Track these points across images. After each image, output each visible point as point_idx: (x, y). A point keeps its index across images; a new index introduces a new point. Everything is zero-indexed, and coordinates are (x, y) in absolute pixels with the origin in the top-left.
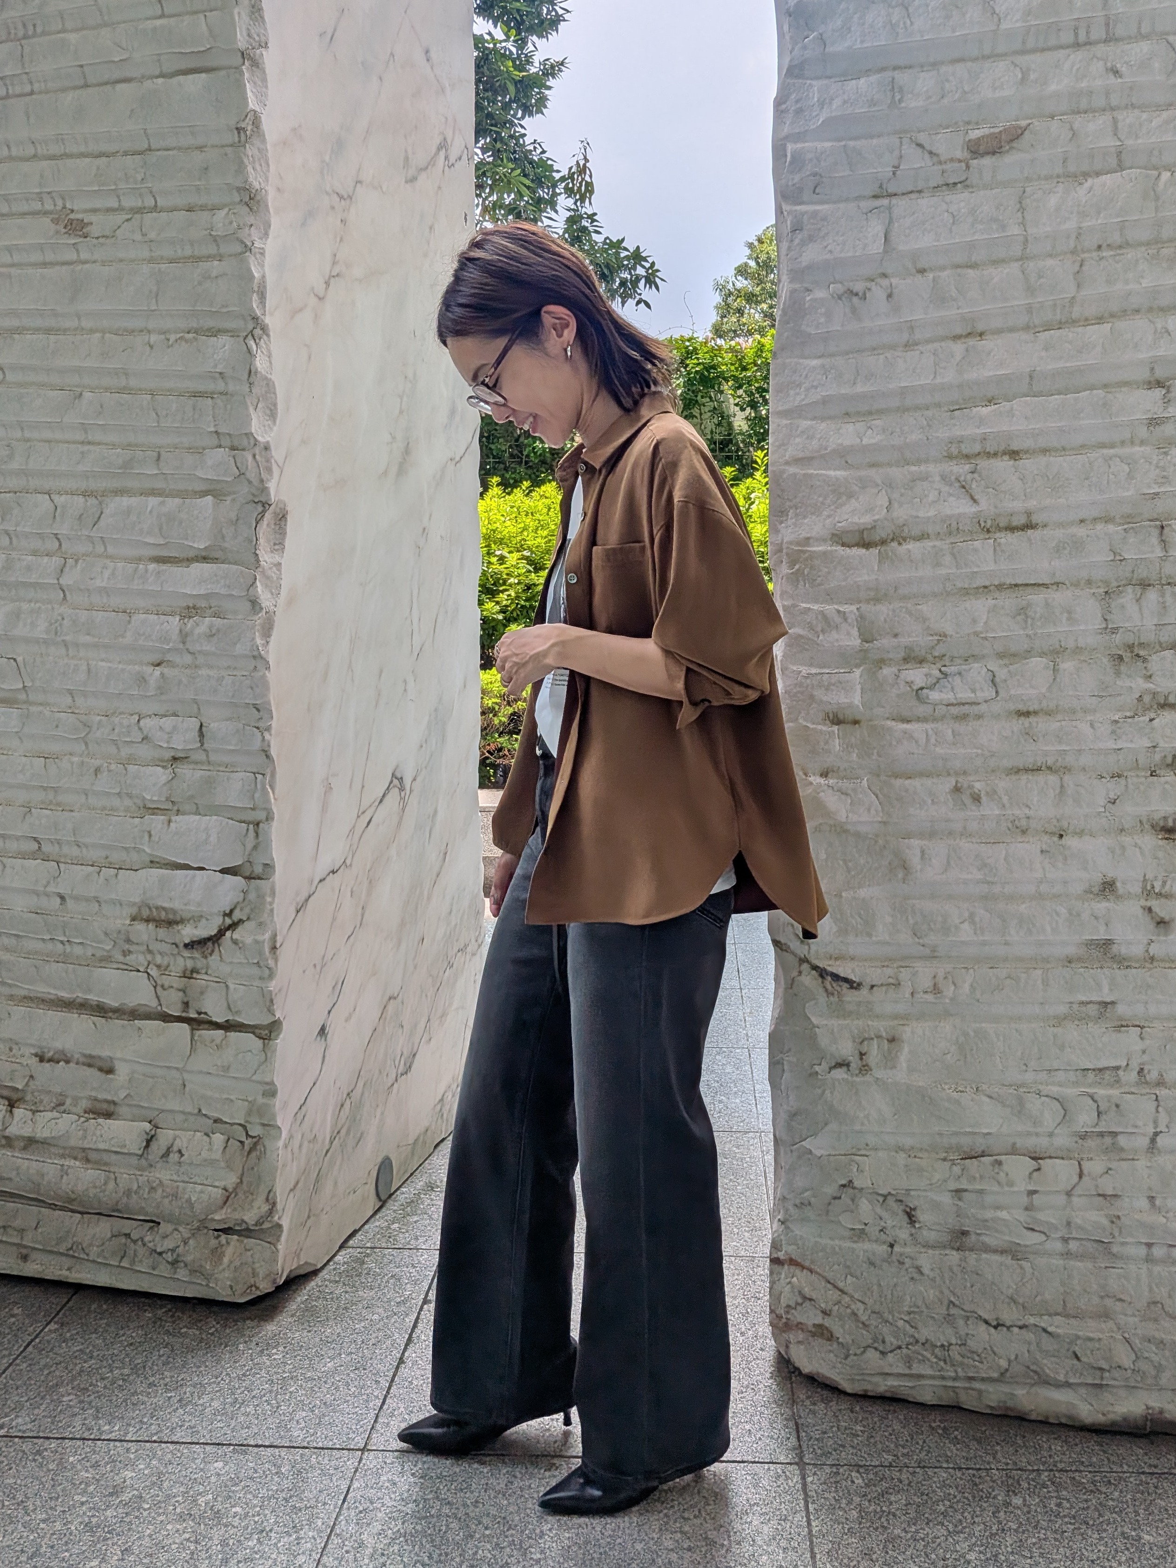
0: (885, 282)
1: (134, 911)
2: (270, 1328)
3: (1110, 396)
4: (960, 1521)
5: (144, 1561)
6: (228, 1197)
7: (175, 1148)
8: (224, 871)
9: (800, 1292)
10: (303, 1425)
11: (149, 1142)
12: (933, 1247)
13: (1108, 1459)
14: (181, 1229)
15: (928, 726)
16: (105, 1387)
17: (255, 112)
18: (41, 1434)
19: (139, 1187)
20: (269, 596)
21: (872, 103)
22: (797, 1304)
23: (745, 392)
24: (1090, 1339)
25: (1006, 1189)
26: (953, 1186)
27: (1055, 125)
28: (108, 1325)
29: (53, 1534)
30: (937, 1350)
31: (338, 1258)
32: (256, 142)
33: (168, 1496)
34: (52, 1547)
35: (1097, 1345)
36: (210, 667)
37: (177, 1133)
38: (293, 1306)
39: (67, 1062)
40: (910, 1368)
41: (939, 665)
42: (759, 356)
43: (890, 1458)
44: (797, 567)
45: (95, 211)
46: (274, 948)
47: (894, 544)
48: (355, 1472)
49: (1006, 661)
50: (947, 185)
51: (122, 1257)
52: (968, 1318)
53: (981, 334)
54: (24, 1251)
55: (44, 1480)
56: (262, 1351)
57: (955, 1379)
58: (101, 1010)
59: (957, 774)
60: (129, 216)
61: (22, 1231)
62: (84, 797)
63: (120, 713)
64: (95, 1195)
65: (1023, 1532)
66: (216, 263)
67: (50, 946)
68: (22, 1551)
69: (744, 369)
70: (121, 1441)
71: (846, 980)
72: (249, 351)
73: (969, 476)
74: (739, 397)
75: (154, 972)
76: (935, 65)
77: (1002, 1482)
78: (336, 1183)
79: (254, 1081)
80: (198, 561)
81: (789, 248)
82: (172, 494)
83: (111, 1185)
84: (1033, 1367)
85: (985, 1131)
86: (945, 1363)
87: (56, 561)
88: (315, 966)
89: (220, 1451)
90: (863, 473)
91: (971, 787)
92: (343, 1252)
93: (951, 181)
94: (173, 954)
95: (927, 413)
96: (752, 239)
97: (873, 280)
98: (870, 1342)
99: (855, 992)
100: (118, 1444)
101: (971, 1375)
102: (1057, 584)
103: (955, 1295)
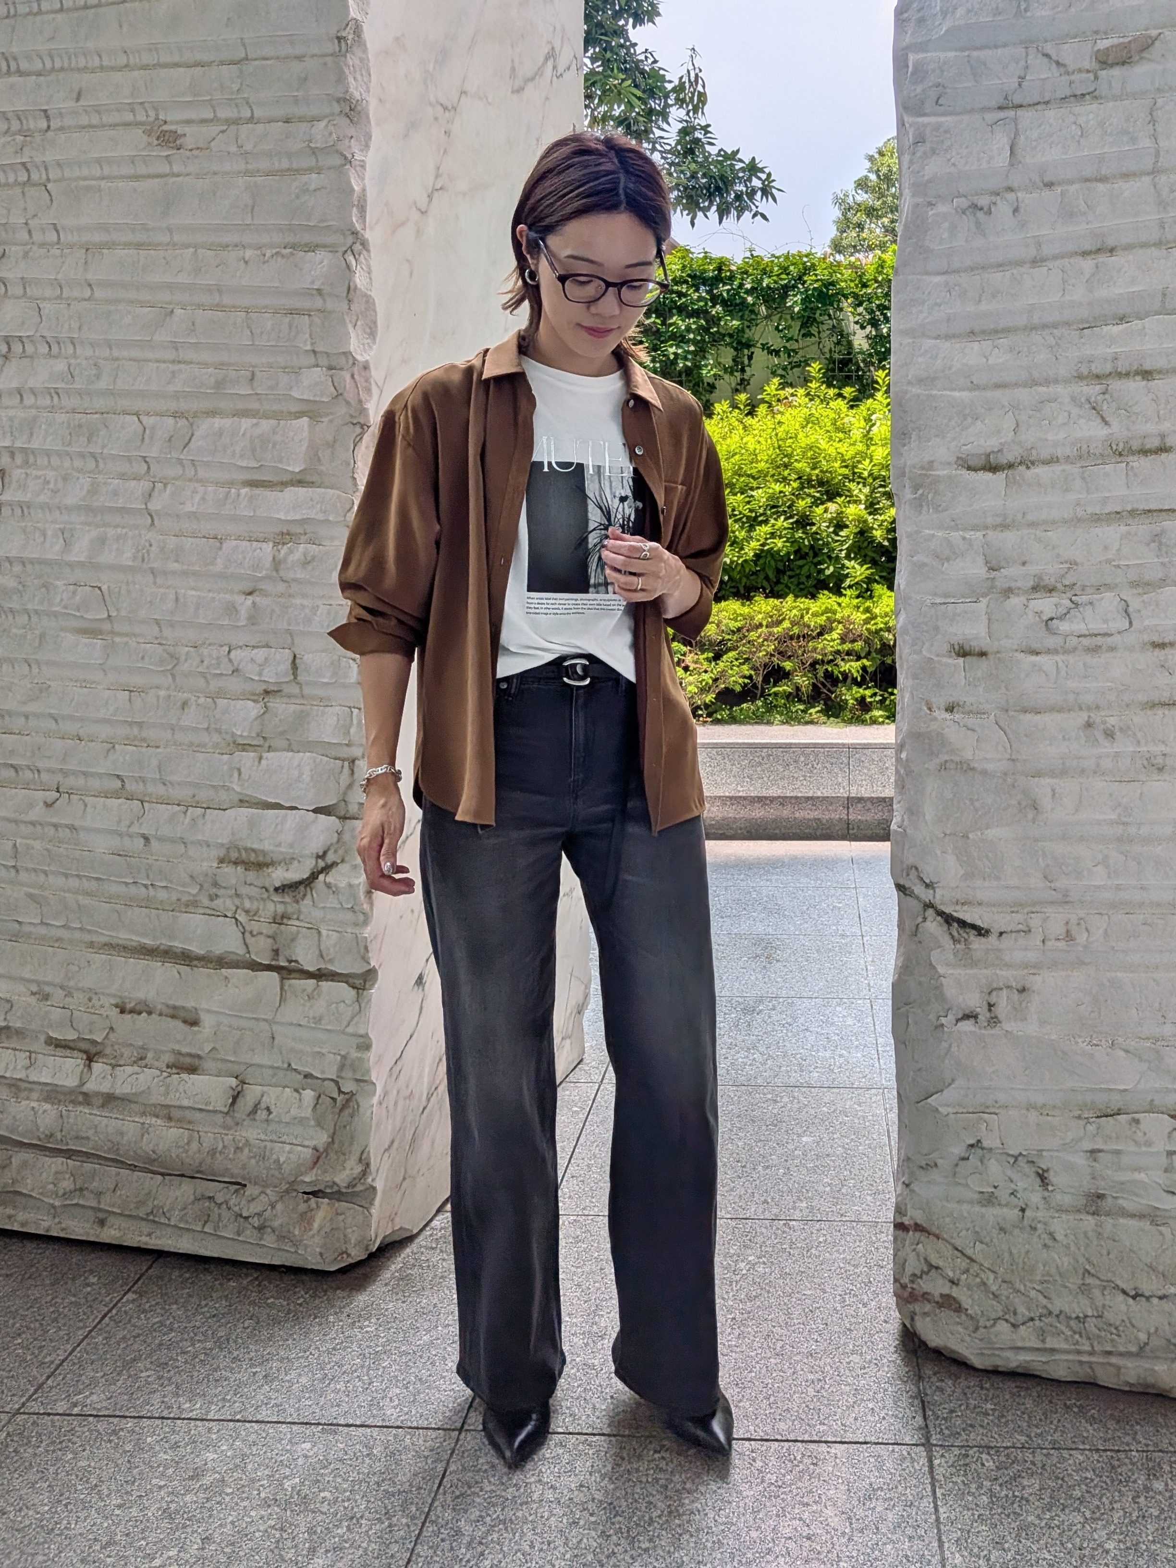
0: (1011, 196)
1: (222, 852)
2: (362, 1299)
4: (1098, 1507)
5: (227, 1550)
6: (319, 1157)
7: (263, 1105)
8: (316, 811)
9: (926, 1259)
10: (396, 1402)
11: (235, 1098)
12: (1067, 1212)
14: (268, 1191)
15: (1058, 658)
16: (186, 1362)
17: (357, 20)
18: (118, 1413)
19: (224, 1147)
21: (997, 12)
22: (923, 1272)
23: (866, 309)
25: (1144, 1149)
26: (1088, 1145)
28: (189, 1295)
29: (130, 1520)
30: (1072, 1323)
31: (435, 1223)
32: (358, 52)
33: (253, 1481)
34: (127, 1535)
36: (304, 596)
37: (265, 1089)
38: (386, 1275)
39: (150, 1013)
40: (1043, 1341)
41: (1069, 595)
42: (880, 273)
43: (1023, 1439)
44: (920, 492)
45: (189, 122)
47: (1022, 468)
48: (452, 1454)
49: (1140, 590)
50: (1075, 96)
51: (206, 1222)
52: (1105, 1288)
53: (1112, 250)
54: (101, 1215)
55: (120, 1462)
56: (353, 1323)
57: (1092, 1353)
58: (187, 958)
59: (1089, 709)
60: (225, 127)
61: (99, 1194)
62: (169, 732)
63: (210, 645)
64: (178, 1156)
65: (1165, 1520)
66: (314, 176)
67: (133, 889)
68: (96, 1540)
69: (865, 285)
70: (202, 1420)
71: (973, 927)
72: (348, 267)
73: (1100, 398)
74: (859, 314)
75: (242, 917)
77: (1143, 1464)
78: (433, 1143)
79: (348, 1034)
80: (293, 485)
81: (911, 162)
82: (266, 417)
84: (1173, 1341)
85: (1121, 1087)
86: (1081, 1336)
87: (145, 485)
88: (412, 911)
89: (308, 1430)
90: (989, 394)
91: (1104, 723)
92: (440, 1217)
93: (1079, 93)
94: (262, 899)
95: (1055, 331)
96: (873, 152)
97: (998, 194)
98: (1001, 1314)
99: (983, 939)
100: (199, 1423)
101: (1107, 1348)
103: (1091, 1263)
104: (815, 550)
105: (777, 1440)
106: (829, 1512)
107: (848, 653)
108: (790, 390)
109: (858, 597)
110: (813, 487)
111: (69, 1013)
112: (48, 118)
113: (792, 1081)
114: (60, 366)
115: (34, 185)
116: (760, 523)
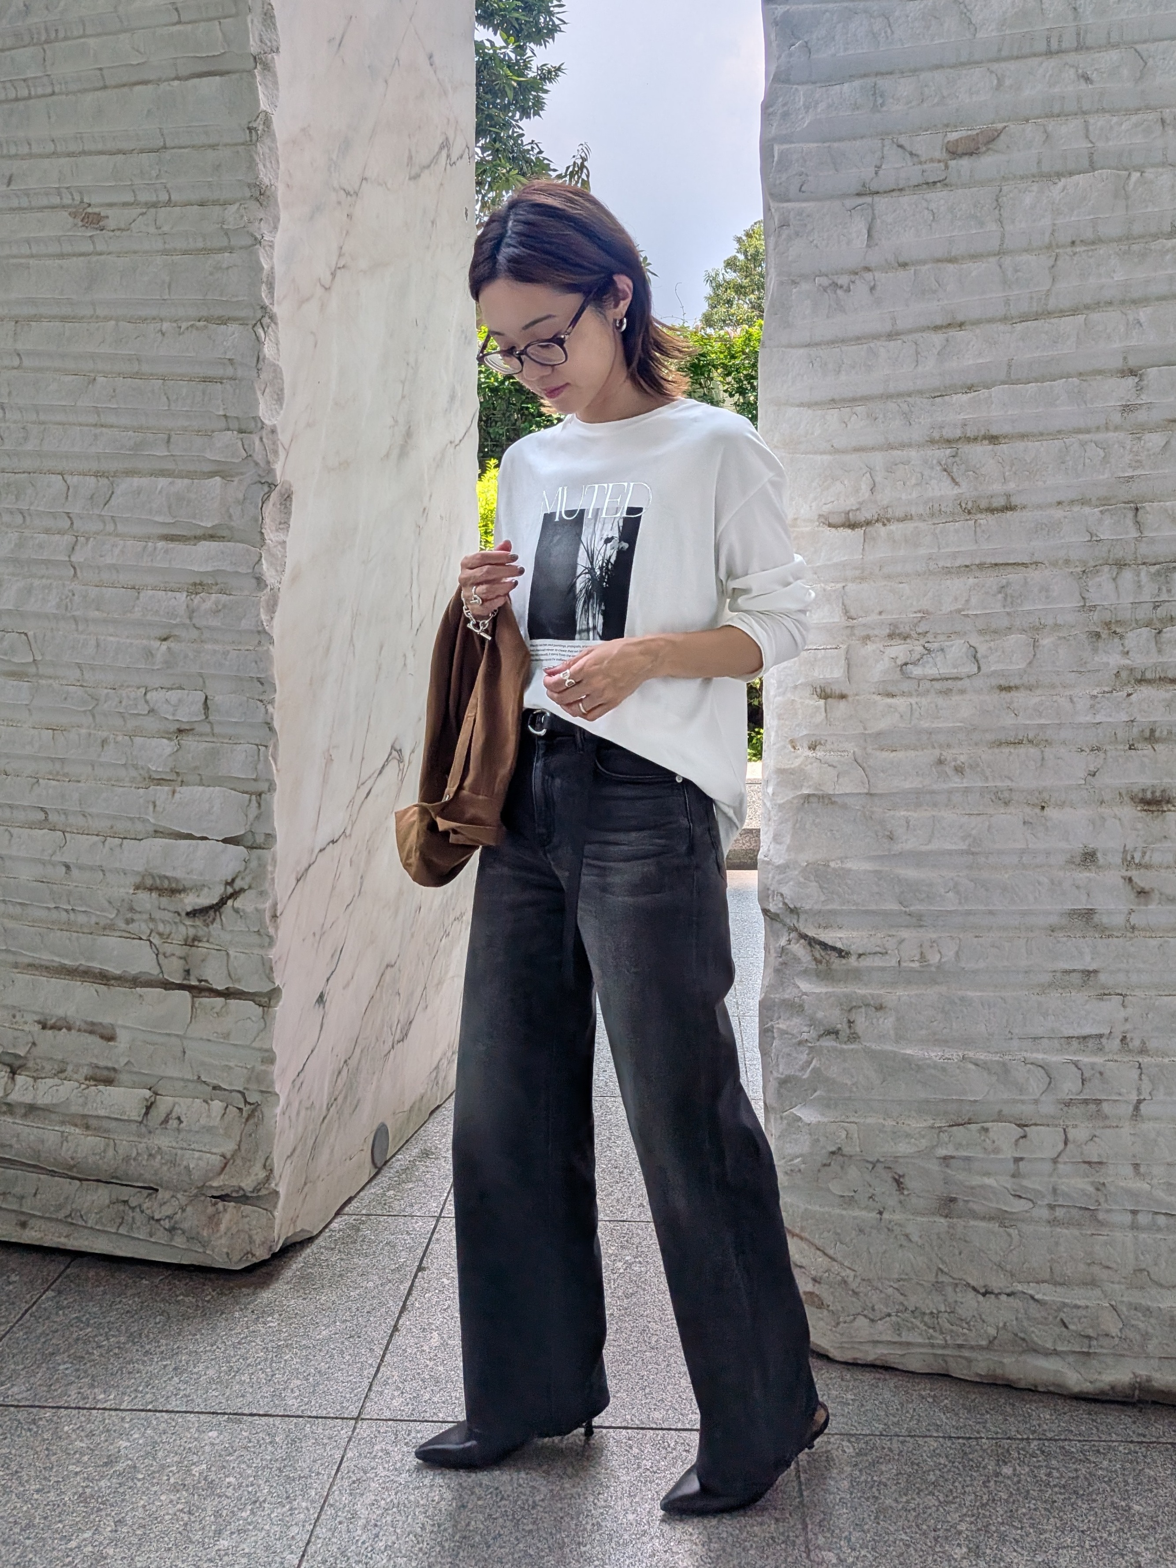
0: (868, 276)
1: (138, 879)
2: (266, 1295)
3: (1085, 384)
4: (951, 1491)
5: (138, 1532)
6: (226, 1162)
7: (174, 1115)
8: (226, 841)
10: (297, 1393)
11: (148, 1108)
12: (922, 1214)
13: (1098, 1429)
14: (179, 1196)
15: (913, 700)
16: (101, 1355)
17: (266, 113)
18: (37, 1403)
19: (138, 1154)
20: (274, 573)
21: (856, 107)
23: (734, 378)
24: (1077, 1307)
25: (992, 1156)
26: (942, 1152)
27: (1029, 127)
28: (105, 1293)
29: (48, 1504)
30: (926, 1318)
31: (334, 1225)
32: (268, 141)
33: (163, 1467)
34: (45, 1518)
35: (1084, 1312)
36: (216, 641)
37: (177, 1099)
38: (288, 1274)
39: (69, 1029)
40: (899, 1335)
41: (922, 641)
42: (748, 345)
43: (881, 1427)
45: (111, 205)
46: (274, 916)
47: (878, 525)
48: (349, 1442)
49: (988, 638)
50: (927, 183)
51: (121, 1224)
52: (956, 1285)
53: (961, 325)
54: (23, 1218)
55: (38, 1449)
56: (257, 1319)
57: (944, 1347)
58: (104, 978)
59: (941, 747)
60: (144, 210)
61: (21, 1198)
62: (90, 768)
63: (128, 687)
64: (94, 1162)
65: (1014, 1502)
66: (227, 254)
67: (55, 915)
68: (15, 1523)
69: (733, 357)
70: (116, 1410)
71: (834, 949)
72: (258, 338)
73: (950, 460)
74: (728, 383)
75: (156, 940)
76: (915, 71)
77: (992, 1451)
78: (332, 1151)
79: (254, 1049)
80: (205, 539)
81: (776, 245)
82: (180, 476)
83: (111, 1153)
84: (1022, 1335)
85: (972, 1098)
86: (935, 1330)
87: (68, 538)
88: (314, 934)
89: (215, 1420)
90: (848, 457)
91: (955, 760)
92: (338, 1220)
93: (931, 180)
94: (175, 923)
95: (909, 399)
96: (741, 234)
97: (857, 274)
98: (860, 1310)
99: (844, 961)
100: (113, 1413)
101: (959, 1342)
102: (1036, 563)
103: (944, 1262)
105: (652, 1429)
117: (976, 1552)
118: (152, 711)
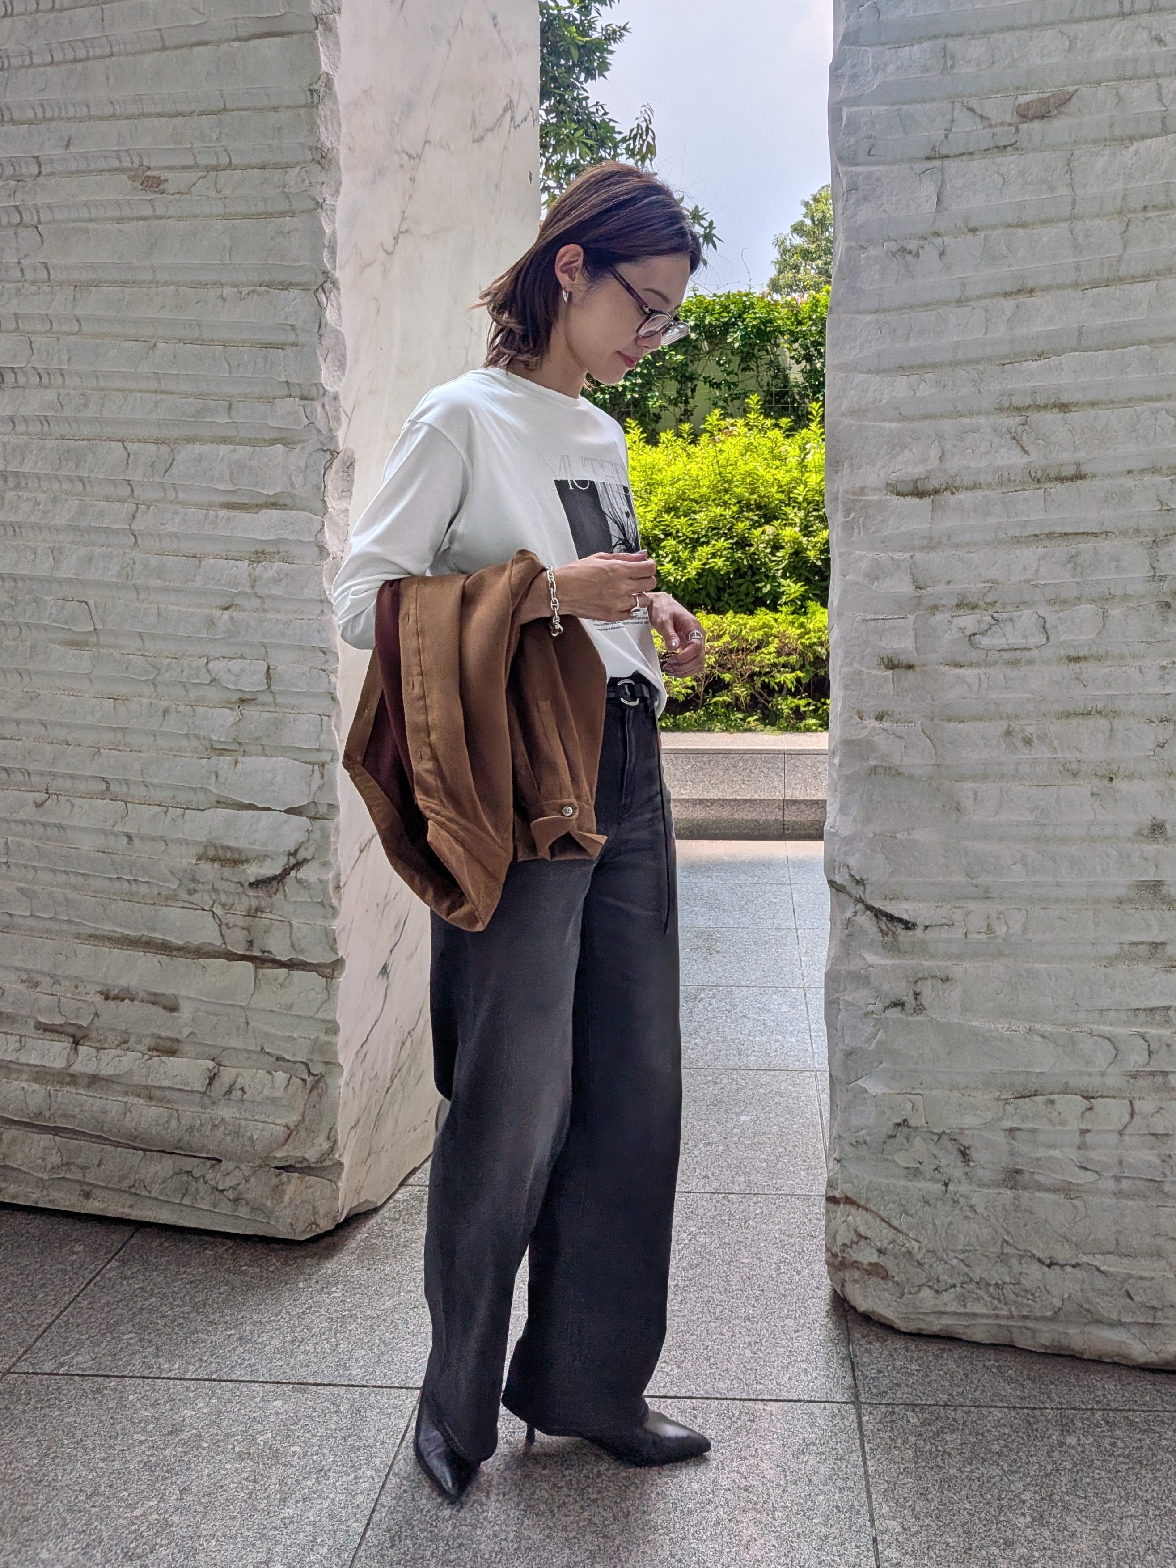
0: (938, 241)
1: (200, 850)
2: (330, 1266)
3: (1156, 351)
4: (1015, 1461)
5: (203, 1500)
6: (290, 1132)
7: (238, 1086)
8: (289, 811)
9: (856, 1231)
10: (362, 1363)
11: (212, 1079)
12: (988, 1186)
13: (1162, 1400)
14: (243, 1167)
15: (981, 671)
16: (165, 1325)
17: (328, 74)
18: (101, 1373)
19: (201, 1125)
20: (336, 541)
21: (926, 69)
22: (853, 1242)
23: (801, 345)
24: (1143, 1278)
25: (1058, 1128)
26: (1008, 1124)
27: (1101, 90)
28: (168, 1262)
29: (113, 1473)
30: (991, 1289)
31: (398, 1196)
32: (329, 103)
33: (227, 1435)
34: (111, 1486)
35: (1149, 1284)
36: (278, 611)
37: (240, 1070)
38: (352, 1244)
39: (132, 1000)
40: (965, 1306)
41: (990, 611)
42: (815, 311)
43: (946, 1397)
44: (852, 516)
45: (171, 168)
46: (338, 887)
47: (947, 494)
49: (1057, 608)
50: (998, 147)
51: (184, 1195)
52: (1021, 1257)
53: (1031, 291)
54: (86, 1188)
55: (103, 1418)
56: (322, 1289)
57: (1009, 1318)
58: (166, 948)
59: (1009, 718)
60: (205, 174)
61: (84, 1168)
62: (152, 738)
63: (190, 656)
64: (158, 1134)
65: (1078, 1472)
66: (288, 219)
67: (117, 885)
68: (81, 1491)
69: (800, 323)
70: (181, 1379)
71: (900, 920)
72: (319, 304)
73: (1020, 428)
74: (795, 350)
75: (218, 911)
76: (986, 32)
77: (1057, 1421)
78: (396, 1121)
79: (318, 1019)
80: (267, 508)
81: (844, 207)
82: (242, 443)
83: (174, 1122)
84: (1086, 1306)
85: (1038, 1071)
86: (1000, 1301)
87: (129, 507)
88: (378, 905)
89: (280, 1389)
90: (917, 425)
91: (1023, 731)
92: (402, 1190)
93: (1001, 144)
94: (238, 893)
95: (979, 366)
96: (808, 198)
97: (926, 239)
98: (924, 1281)
99: (910, 933)
100: (178, 1382)
101: (1025, 1313)
102: (1106, 533)
103: (1009, 1233)
104: (753, 569)
105: (717, 1399)
106: (765, 1465)
107: (784, 666)
108: (730, 420)
109: (793, 613)
110: (752, 510)
111: (56, 999)
112: (39, 165)
113: (731, 1064)
114: (50, 395)
115: (27, 227)
116: (702, 544)
117: (1040, 1520)
118: (214, 680)
